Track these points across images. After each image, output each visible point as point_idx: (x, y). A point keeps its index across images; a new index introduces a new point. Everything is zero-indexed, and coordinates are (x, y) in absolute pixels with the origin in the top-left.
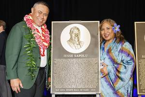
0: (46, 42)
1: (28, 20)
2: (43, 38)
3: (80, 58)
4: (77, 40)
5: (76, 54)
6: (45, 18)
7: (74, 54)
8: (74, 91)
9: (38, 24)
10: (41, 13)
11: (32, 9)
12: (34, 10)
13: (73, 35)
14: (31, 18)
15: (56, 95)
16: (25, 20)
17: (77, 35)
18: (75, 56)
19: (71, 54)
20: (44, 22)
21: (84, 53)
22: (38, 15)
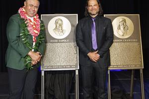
0: (37, 30)
1: (21, 12)
2: (34, 26)
3: (63, 42)
4: (60, 29)
5: (60, 39)
6: (36, 10)
7: (58, 40)
8: (59, 68)
9: (30, 15)
10: (33, 5)
11: (25, 3)
12: (27, 4)
13: (58, 25)
14: (24, 10)
15: (45, 71)
16: (19, 12)
17: (61, 25)
18: (59, 41)
19: (56, 39)
20: (35, 13)
21: (66, 38)
22: (30, 8)
